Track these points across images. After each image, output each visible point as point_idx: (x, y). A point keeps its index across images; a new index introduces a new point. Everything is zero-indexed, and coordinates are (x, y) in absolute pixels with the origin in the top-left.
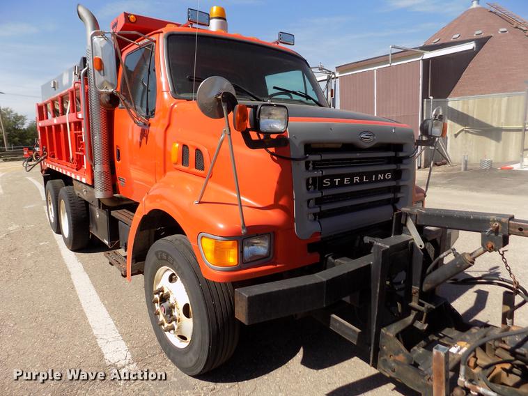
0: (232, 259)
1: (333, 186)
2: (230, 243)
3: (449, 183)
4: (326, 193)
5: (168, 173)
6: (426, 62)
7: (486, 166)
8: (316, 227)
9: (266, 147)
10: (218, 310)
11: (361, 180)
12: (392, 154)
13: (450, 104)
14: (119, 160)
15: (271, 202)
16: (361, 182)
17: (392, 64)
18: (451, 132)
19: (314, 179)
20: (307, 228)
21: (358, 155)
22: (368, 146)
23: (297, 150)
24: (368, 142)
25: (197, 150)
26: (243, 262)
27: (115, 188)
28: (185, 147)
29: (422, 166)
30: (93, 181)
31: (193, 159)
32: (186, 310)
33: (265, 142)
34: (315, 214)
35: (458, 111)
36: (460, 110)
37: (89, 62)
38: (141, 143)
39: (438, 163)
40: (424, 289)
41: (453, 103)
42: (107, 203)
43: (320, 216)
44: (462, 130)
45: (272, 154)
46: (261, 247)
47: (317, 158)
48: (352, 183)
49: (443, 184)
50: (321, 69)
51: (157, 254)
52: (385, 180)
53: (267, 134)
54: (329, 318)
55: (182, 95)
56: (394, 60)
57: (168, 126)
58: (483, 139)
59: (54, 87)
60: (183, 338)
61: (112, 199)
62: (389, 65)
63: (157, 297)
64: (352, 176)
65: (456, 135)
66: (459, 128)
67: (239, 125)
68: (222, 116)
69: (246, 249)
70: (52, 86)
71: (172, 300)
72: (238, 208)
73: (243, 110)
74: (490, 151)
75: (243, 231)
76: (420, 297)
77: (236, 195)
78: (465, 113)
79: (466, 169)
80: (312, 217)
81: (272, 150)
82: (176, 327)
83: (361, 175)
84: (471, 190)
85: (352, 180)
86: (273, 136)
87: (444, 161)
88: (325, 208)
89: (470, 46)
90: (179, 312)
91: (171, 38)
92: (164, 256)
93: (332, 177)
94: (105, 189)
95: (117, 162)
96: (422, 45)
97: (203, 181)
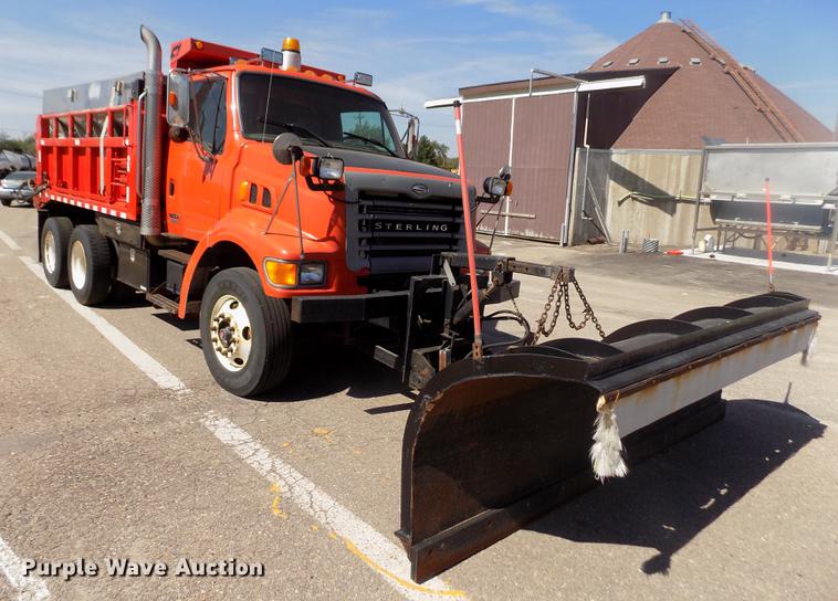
0: (291, 280)
1: (384, 229)
2: (291, 266)
3: (594, 266)
4: (376, 234)
5: (233, 210)
6: (583, 95)
7: (650, 249)
8: (366, 264)
9: (325, 190)
10: (276, 328)
11: (414, 228)
12: (450, 208)
13: (615, 158)
14: (172, 194)
15: (325, 236)
16: (414, 230)
17: (534, 94)
18: (614, 197)
19: (367, 221)
20: (358, 262)
21: (411, 205)
22: (420, 197)
23: (351, 195)
24: (420, 193)
25: (266, 190)
26: (300, 284)
27: (164, 227)
28: (253, 186)
29: (570, 242)
30: (139, 216)
31: (260, 197)
32: (245, 332)
33: (323, 186)
34: (366, 252)
35: (624, 169)
36: (627, 168)
37: (149, 88)
38: (204, 178)
39: (592, 240)
40: (455, 322)
41: (619, 156)
42: (152, 241)
43: (371, 254)
44: (629, 196)
45: (329, 196)
46: (315, 274)
47: (371, 203)
48: (404, 230)
49: (585, 267)
50: (402, 112)
51: (219, 284)
52: (440, 231)
53: (326, 180)
54: (374, 348)
55: (252, 136)
56: (536, 88)
57: (237, 165)
58: (655, 210)
59: (72, 99)
60: (239, 361)
61: (159, 237)
62: (528, 95)
63: (216, 324)
64: (404, 223)
65: (620, 203)
66: (625, 192)
67: (304, 171)
68: (290, 163)
69: (303, 274)
70: (70, 95)
71: (232, 324)
72: (299, 239)
73: (307, 160)
74: (663, 229)
75: (302, 257)
76: (451, 329)
77: (298, 230)
78: (634, 171)
79: (625, 251)
80: (363, 255)
81: (330, 193)
82: (234, 349)
83: (414, 223)
84: (618, 276)
85: (404, 227)
86: (331, 182)
87: (602, 238)
88: (375, 248)
89: (638, 81)
90: (238, 335)
91: (244, 78)
92: (227, 284)
93: (384, 222)
94: (153, 226)
95: (169, 197)
96: (577, 72)
97: (270, 217)
